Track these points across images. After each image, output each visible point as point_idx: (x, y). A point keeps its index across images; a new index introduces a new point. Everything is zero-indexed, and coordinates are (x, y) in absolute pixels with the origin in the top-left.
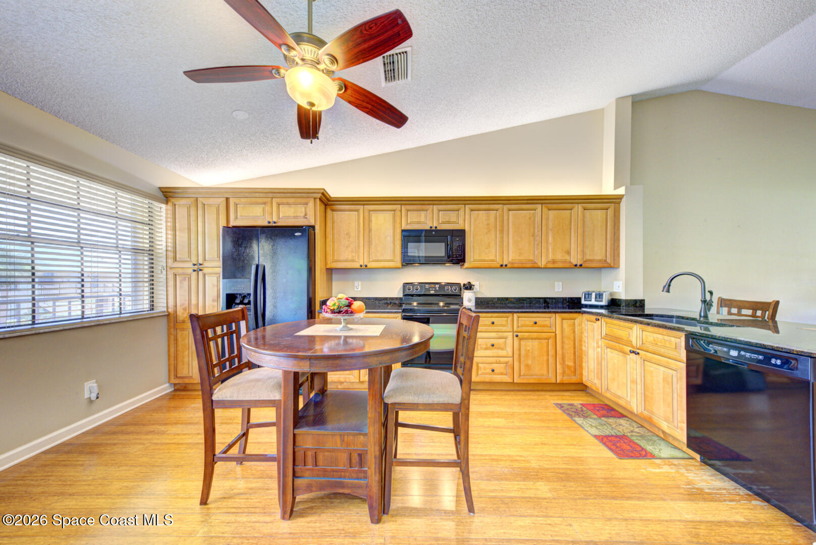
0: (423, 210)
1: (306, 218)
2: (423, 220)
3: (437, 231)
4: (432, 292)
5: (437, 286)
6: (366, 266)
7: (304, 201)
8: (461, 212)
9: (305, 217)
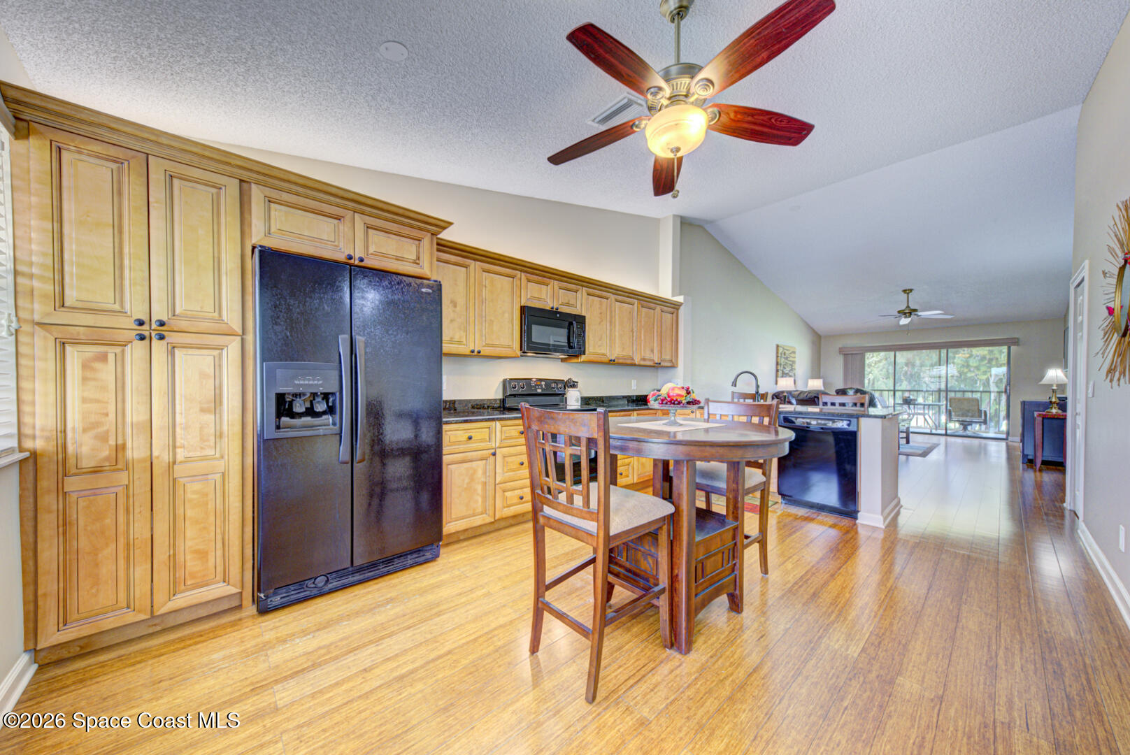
0: (543, 284)
1: (418, 264)
2: (544, 296)
3: (556, 312)
4: (539, 391)
5: (543, 383)
6: (479, 352)
7: (416, 233)
8: (579, 294)
9: (416, 262)
